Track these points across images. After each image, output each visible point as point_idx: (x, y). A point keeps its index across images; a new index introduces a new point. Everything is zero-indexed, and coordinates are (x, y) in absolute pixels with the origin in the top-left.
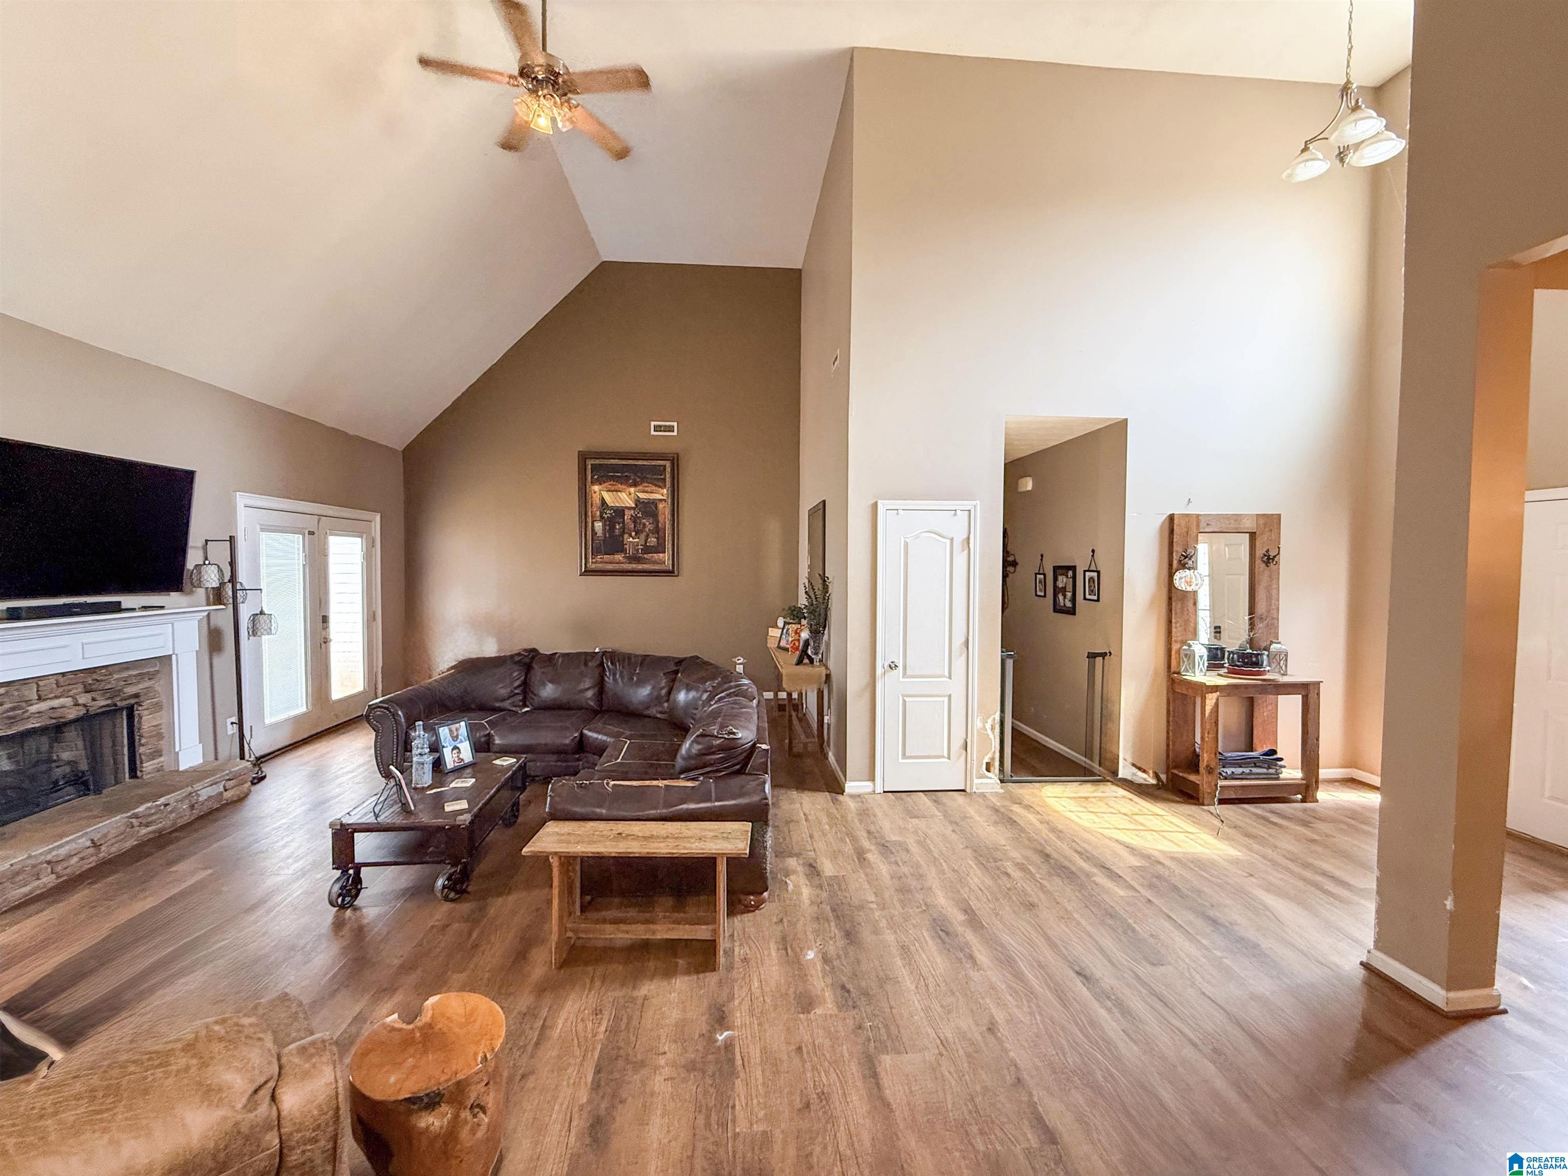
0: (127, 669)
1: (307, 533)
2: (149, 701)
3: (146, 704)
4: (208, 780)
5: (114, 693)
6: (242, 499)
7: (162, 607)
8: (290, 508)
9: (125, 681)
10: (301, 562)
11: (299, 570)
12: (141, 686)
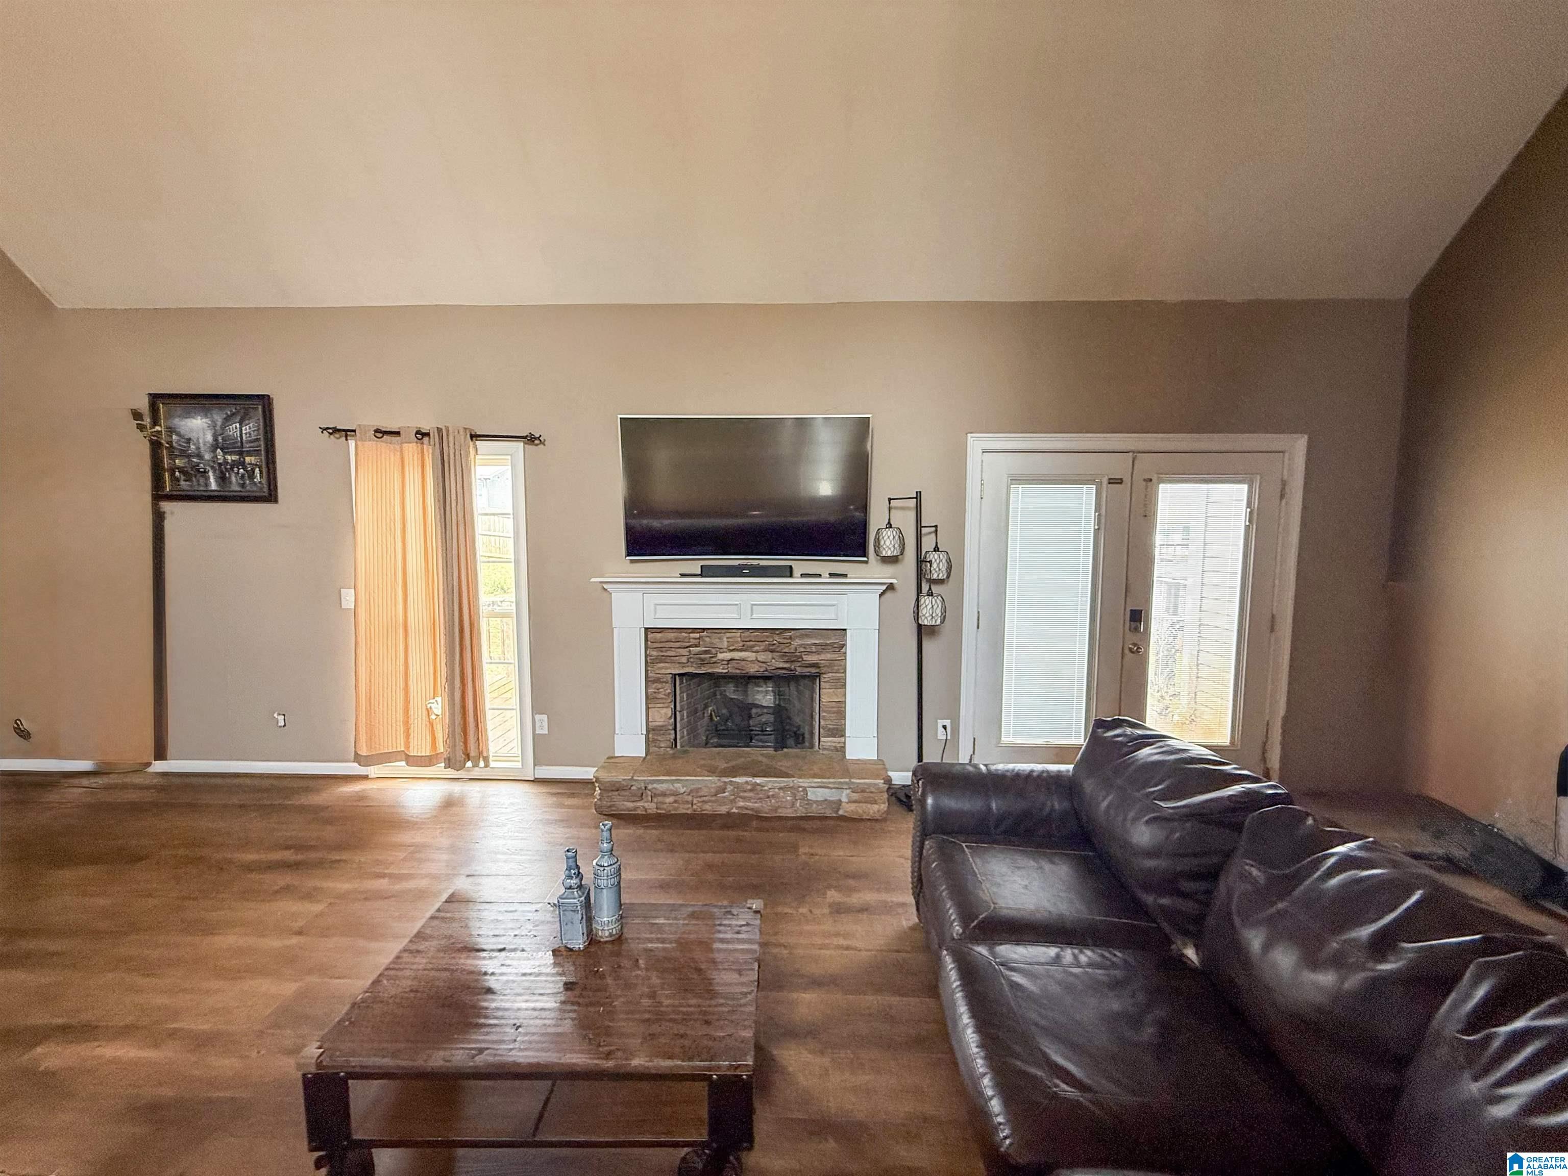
0: (807, 636)
1: (1105, 481)
2: (831, 674)
3: (826, 677)
4: (819, 780)
5: (793, 657)
6: (976, 443)
7: (845, 576)
8: (1059, 445)
9: (805, 648)
10: (1092, 526)
11: (1087, 538)
12: (823, 657)
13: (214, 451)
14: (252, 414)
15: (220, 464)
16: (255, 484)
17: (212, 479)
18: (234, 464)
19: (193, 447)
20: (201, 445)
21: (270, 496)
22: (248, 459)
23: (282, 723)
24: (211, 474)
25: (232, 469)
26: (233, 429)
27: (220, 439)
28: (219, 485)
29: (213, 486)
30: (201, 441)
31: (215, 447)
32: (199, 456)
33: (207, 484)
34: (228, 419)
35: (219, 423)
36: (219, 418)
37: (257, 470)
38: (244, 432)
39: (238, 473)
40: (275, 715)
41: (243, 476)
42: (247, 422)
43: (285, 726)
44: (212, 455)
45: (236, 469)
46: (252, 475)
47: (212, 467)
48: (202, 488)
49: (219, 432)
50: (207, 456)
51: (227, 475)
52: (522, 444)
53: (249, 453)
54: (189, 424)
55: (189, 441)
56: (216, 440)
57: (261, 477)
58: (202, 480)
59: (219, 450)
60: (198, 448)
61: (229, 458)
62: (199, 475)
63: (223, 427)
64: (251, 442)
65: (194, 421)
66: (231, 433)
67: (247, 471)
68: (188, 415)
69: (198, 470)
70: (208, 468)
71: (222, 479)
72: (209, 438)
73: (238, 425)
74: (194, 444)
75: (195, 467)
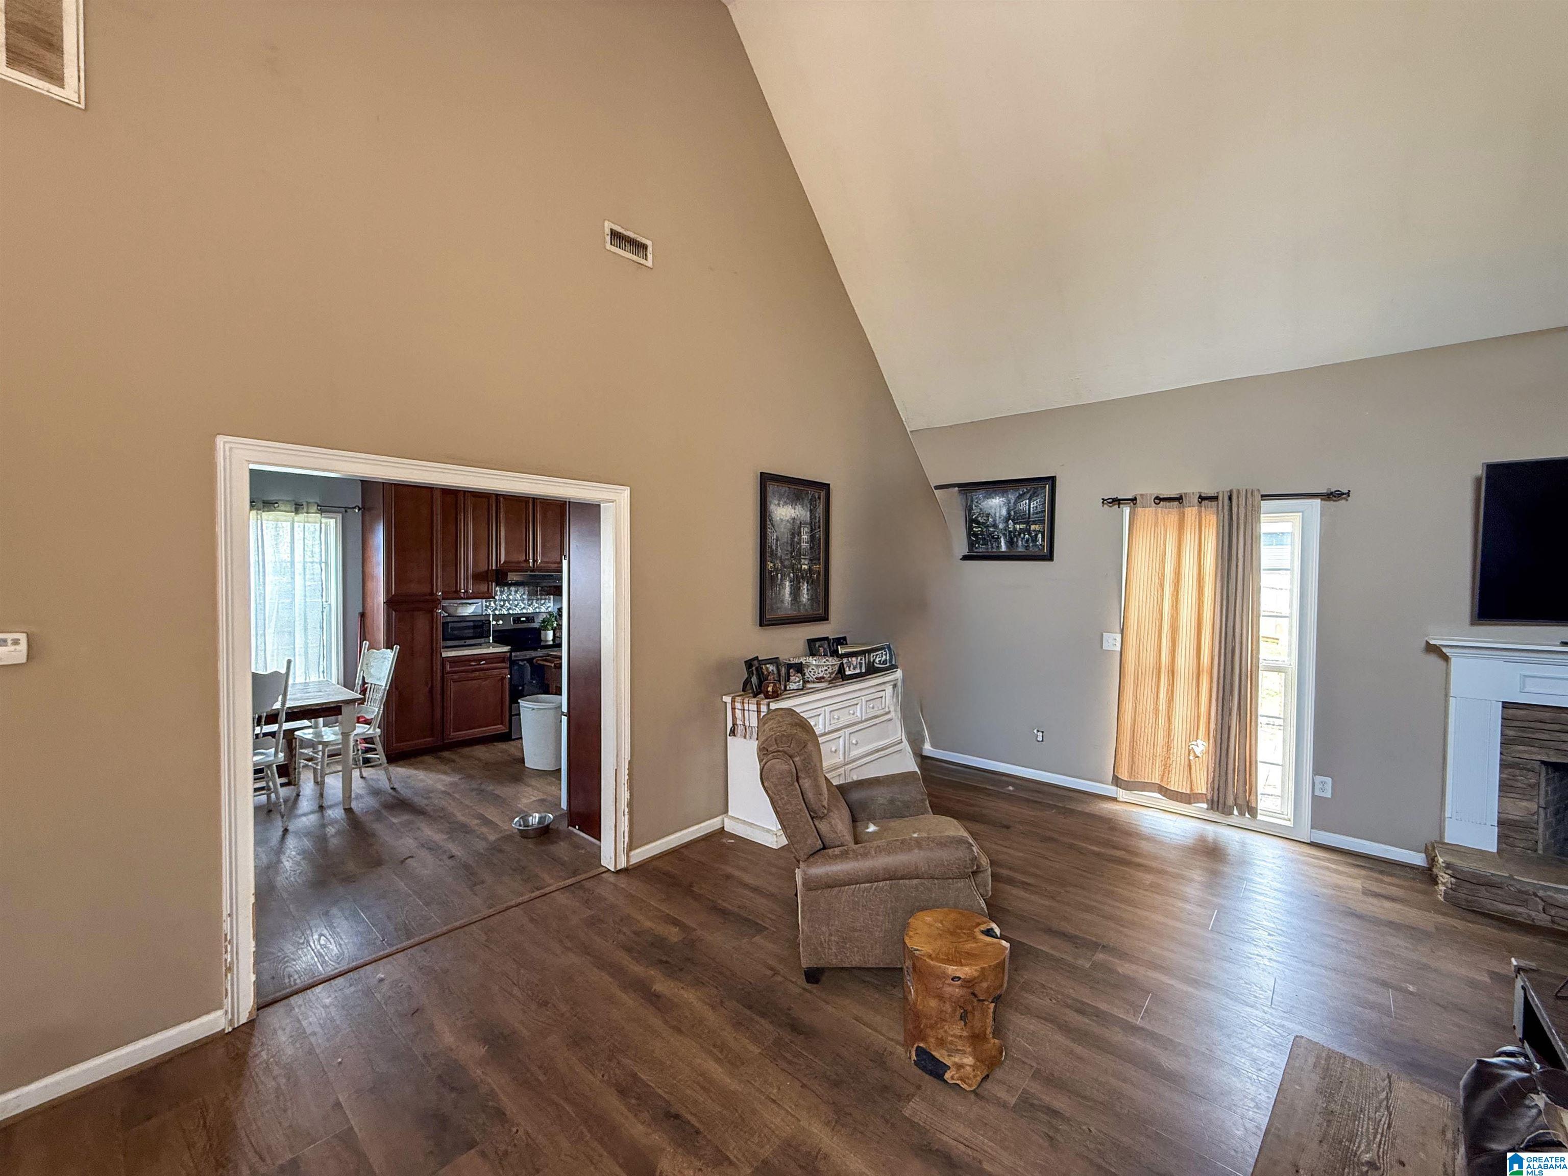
13: (1007, 522)
14: (1040, 491)
15: (1010, 532)
16: (1036, 545)
17: (1003, 544)
18: (1022, 531)
19: (990, 519)
20: (997, 518)
21: (1050, 557)
22: (1033, 527)
23: (1040, 739)
24: (1002, 539)
25: (1020, 534)
26: (1024, 505)
27: (1012, 513)
28: (1007, 547)
29: (1003, 548)
30: (998, 515)
31: (1008, 518)
32: (995, 526)
33: (999, 547)
34: (1020, 497)
35: (1012, 501)
36: (1012, 497)
37: (1040, 535)
38: (1032, 506)
39: (1024, 538)
40: (1035, 731)
41: (1027, 541)
42: (1035, 498)
43: (1042, 741)
44: (1004, 525)
45: (1022, 535)
46: (1035, 540)
47: (1004, 534)
48: (994, 550)
49: (1012, 508)
50: (1001, 526)
51: (1015, 540)
52: (1319, 500)
53: (1034, 523)
54: (990, 503)
55: (988, 515)
56: (1009, 513)
57: (1043, 540)
58: (995, 545)
59: (1010, 521)
60: (995, 521)
61: (1018, 526)
62: (993, 540)
63: (1015, 503)
64: (1037, 513)
65: (994, 500)
66: (1021, 508)
67: (1031, 537)
68: (989, 496)
69: (993, 537)
70: (1001, 535)
71: (1011, 543)
72: (1004, 512)
73: (1027, 501)
74: (992, 518)
75: (991, 535)
